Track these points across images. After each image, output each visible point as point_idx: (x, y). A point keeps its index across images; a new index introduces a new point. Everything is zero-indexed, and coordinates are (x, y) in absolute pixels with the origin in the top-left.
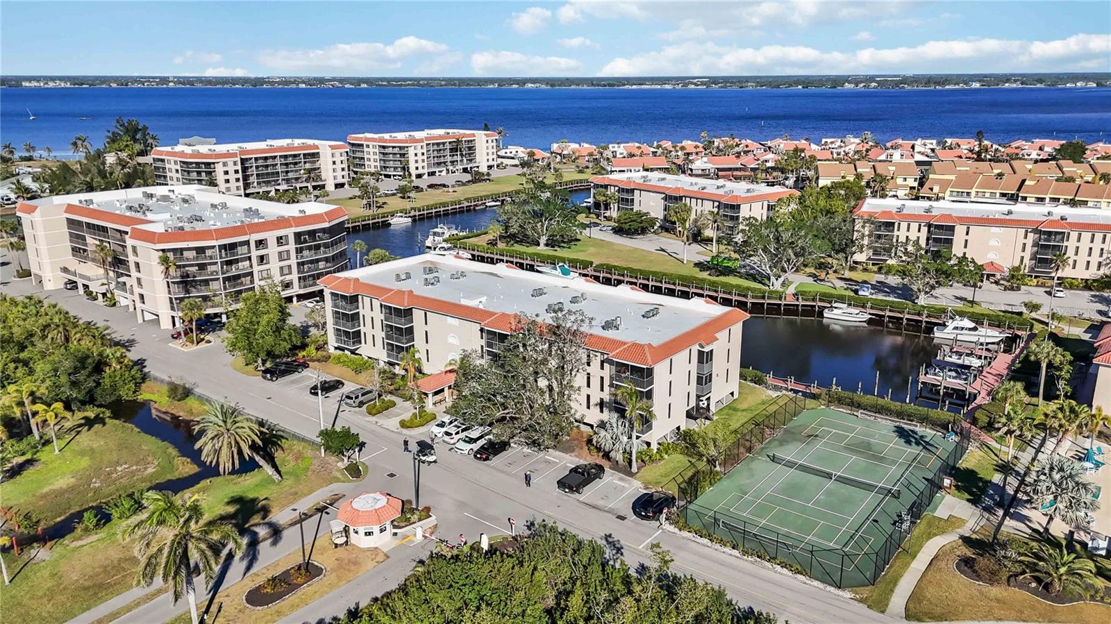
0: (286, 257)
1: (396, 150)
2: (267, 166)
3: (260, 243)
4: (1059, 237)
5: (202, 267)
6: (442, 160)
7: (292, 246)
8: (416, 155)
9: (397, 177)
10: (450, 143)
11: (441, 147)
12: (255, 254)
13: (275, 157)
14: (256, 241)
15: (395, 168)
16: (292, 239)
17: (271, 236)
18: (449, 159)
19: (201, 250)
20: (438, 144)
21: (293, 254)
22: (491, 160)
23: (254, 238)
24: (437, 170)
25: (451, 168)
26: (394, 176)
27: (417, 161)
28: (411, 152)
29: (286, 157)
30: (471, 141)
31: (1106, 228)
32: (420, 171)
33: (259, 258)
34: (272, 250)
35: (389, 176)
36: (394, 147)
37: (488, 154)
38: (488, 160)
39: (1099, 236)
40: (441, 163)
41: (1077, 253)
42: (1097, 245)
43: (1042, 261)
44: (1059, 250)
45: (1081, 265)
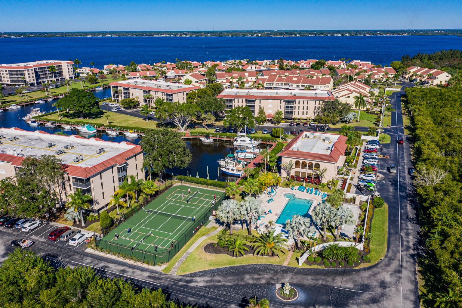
4: (292, 103)
6: (45, 76)
8: (29, 74)
10: (48, 67)
11: (44, 70)
15: (18, 81)
18: (48, 75)
20: (42, 68)
22: (71, 75)
24: (42, 81)
25: (50, 80)
27: (29, 77)
28: (26, 73)
30: (60, 66)
31: (307, 99)
32: (32, 82)
36: (17, 71)
37: (68, 72)
41: (299, 109)
42: (305, 105)
43: (288, 112)
44: (293, 108)
45: (301, 113)
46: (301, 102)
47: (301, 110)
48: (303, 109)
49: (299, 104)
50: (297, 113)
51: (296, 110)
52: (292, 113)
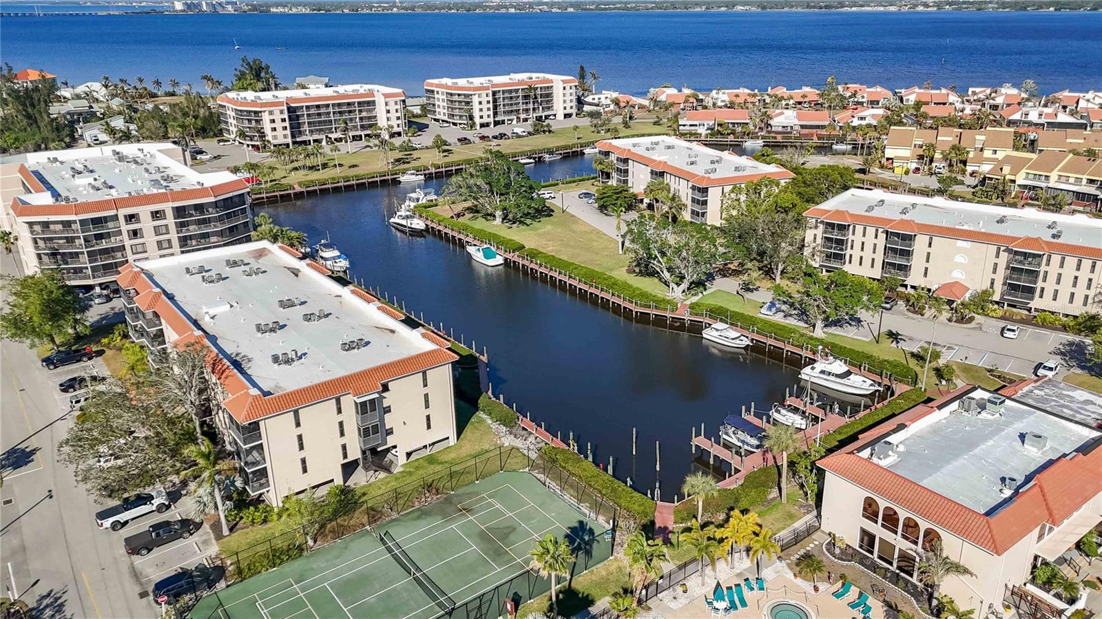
0: (164, 231)
1: (461, 98)
2: (319, 115)
3: (131, 218)
4: (1036, 261)
5: (70, 240)
6: (515, 108)
7: (170, 220)
8: (480, 103)
9: (462, 126)
10: (522, 89)
11: (514, 94)
12: (125, 228)
13: (328, 106)
14: (125, 216)
15: (461, 117)
16: (170, 214)
17: (144, 211)
18: (522, 107)
19: (67, 224)
20: (510, 91)
21: (173, 228)
22: (568, 108)
23: (122, 212)
24: (506, 118)
25: (523, 116)
26: (460, 124)
27: (481, 110)
28: (476, 100)
29: (339, 105)
30: (548, 87)
31: (1095, 254)
32: (485, 120)
33: (131, 233)
34: (147, 224)
35: (455, 124)
36: (459, 95)
37: (565, 102)
38: (565, 108)
39: (1086, 264)
40: (512, 111)
41: (1058, 282)
42: (1084, 274)
43: (1013, 287)
44: (1037, 277)
45: (1064, 296)
46: (1071, 262)
47: (1065, 289)
48: (1075, 285)
49: (1062, 266)
50: (1049, 294)
51: (1050, 286)
52: (1031, 291)
